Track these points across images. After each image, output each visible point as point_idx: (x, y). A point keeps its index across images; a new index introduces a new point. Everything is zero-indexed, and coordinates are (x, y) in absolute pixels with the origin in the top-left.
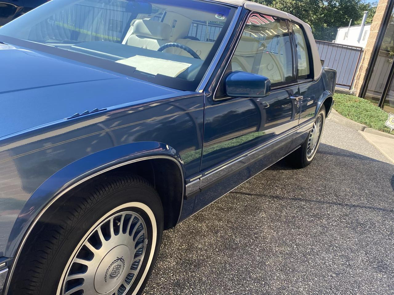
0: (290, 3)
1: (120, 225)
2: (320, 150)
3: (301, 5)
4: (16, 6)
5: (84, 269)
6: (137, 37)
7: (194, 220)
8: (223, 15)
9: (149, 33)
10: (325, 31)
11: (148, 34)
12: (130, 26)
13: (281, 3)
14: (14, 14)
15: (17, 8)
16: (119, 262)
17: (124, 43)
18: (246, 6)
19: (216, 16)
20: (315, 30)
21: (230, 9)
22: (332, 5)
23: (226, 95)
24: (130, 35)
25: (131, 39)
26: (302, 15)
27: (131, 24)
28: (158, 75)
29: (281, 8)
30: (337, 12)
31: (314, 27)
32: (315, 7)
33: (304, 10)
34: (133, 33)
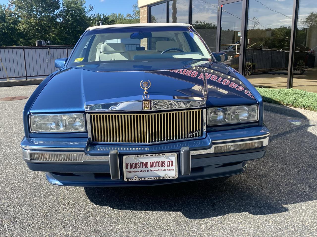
0: (34, 23)
3: (44, 23)
10: (68, 40)
13: (27, 24)
20: (60, 40)
22: (67, 20)
26: (47, 31)
29: (28, 27)
30: (72, 24)
31: (58, 38)
32: (55, 23)
33: (48, 27)
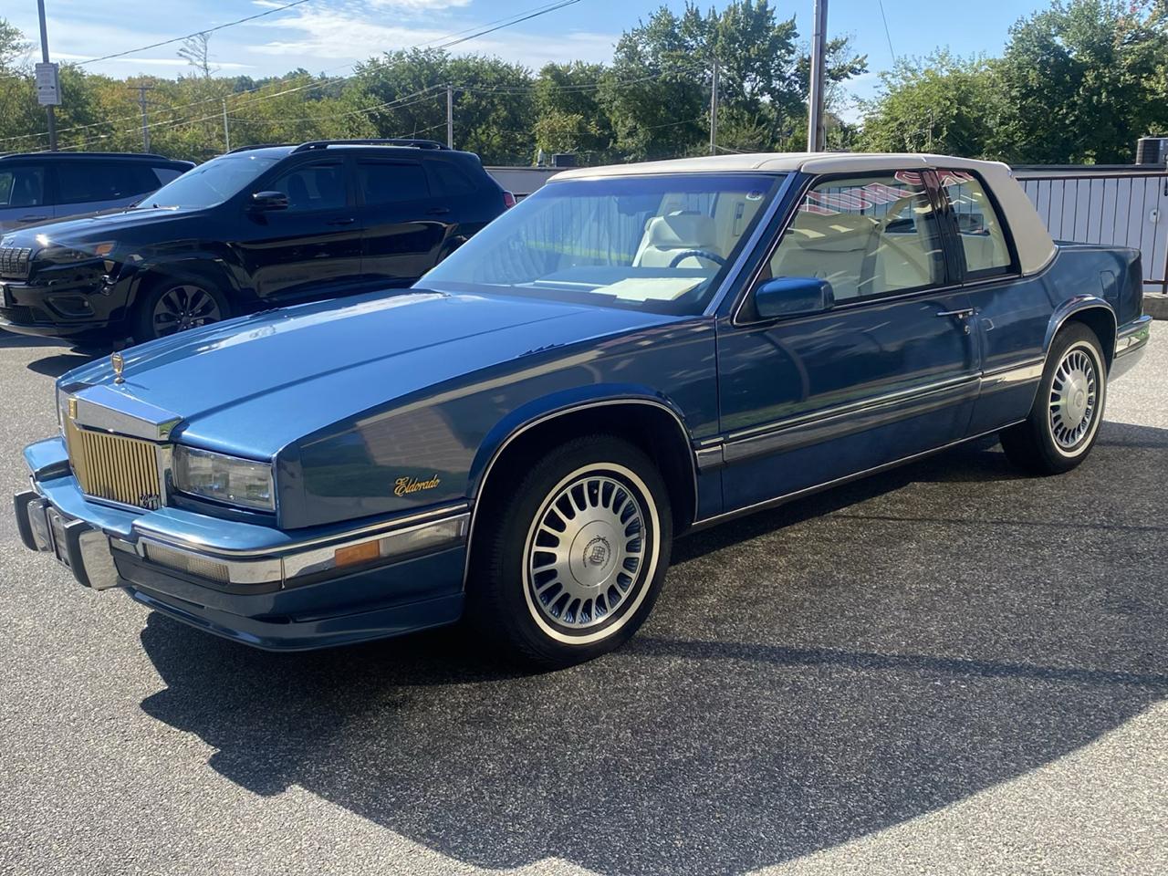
1: (597, 493)
2: (1102, 437)
4: (444, 225)
5: (554, 542)
6: (657, 251)
7: (766, 554)
8: (758, 193)
9: (678, 238)
11: (676, 242)
12: (644, 232)
14: (440, 241)
15: (446, 228)
16: (600, 543)
17: (635, 264)
18: (805, 168)
19: (747, 197)
21: (773, 180)
23: (759, 318)
24: (644, 248)
25: (647, 255)
27: (646, 227)
28: (647, 300)
34: (650, 245)
